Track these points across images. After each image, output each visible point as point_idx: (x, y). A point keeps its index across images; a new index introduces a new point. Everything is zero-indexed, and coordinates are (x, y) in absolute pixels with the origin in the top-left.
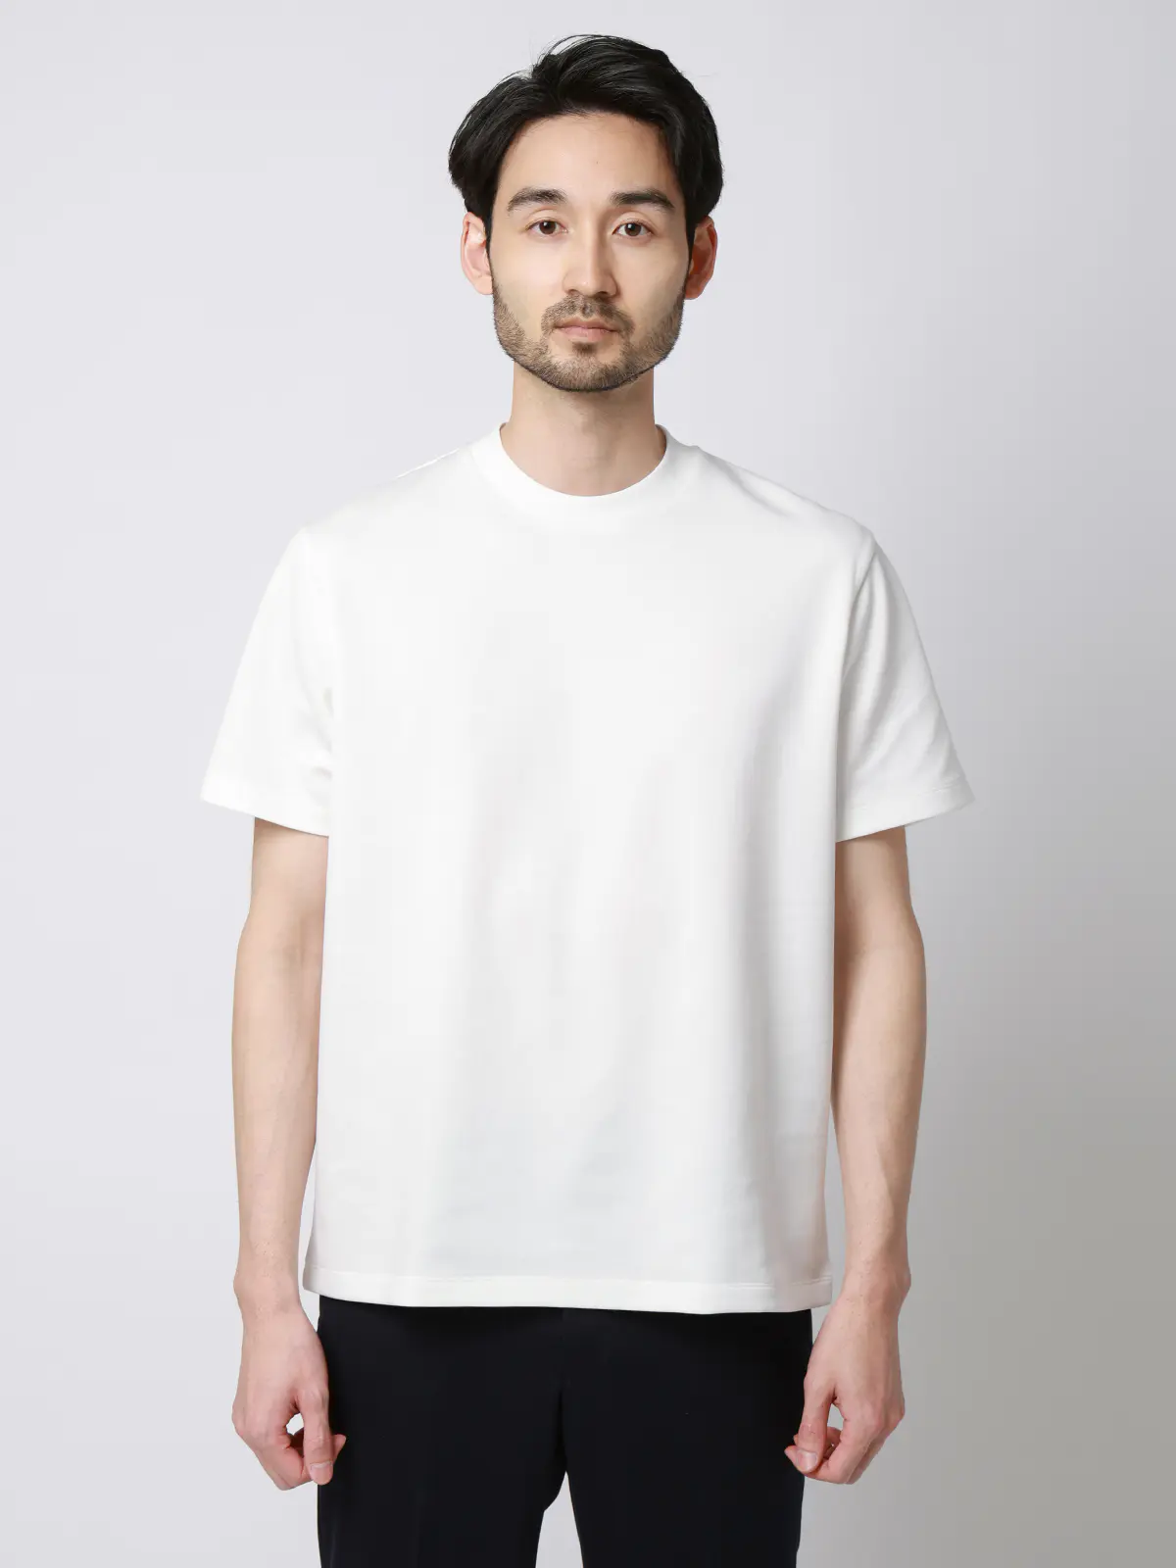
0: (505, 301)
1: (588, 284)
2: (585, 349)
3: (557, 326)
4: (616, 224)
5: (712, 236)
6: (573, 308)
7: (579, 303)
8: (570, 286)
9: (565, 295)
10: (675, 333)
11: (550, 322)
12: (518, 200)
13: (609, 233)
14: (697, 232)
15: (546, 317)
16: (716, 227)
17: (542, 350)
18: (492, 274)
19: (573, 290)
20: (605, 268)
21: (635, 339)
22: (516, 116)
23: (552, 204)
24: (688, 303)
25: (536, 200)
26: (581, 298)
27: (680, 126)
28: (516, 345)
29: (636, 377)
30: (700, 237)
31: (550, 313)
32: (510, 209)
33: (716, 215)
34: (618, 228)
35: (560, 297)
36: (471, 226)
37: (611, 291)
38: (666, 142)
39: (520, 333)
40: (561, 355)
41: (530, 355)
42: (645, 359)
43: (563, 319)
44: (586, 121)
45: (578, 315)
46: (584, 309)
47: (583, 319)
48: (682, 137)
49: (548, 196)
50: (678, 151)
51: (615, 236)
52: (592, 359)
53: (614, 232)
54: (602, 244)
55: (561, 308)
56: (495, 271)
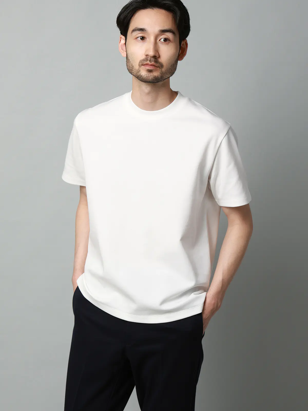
0: (129, 58)
1: (151, 53)
2: (150, 71)
3: (142, 65)
4: (160, 38)
5: (187, 44)
6: (147, 60)
7: (149, 59)
8: (146, 54)
9: (145, 57)
10: (175, 69)
11: (141, 64)
12: (134, 31)
13: (158, 40)
14: (182, 43)
15: (140, 62)
16: (188, 42)
17: (139, 71)
18: (126, 51)
19: (147, 55)
20: (156, 49)
21: (163, 70)
22: (135, 8)
23: (142, 32)
24: (179, 62)
25: (139, 31)
26: (149, 57)
27: (178, 14)
28: (131, 70)
29: (163, 80)
30: (183, 45)
31: (141, 61)
32: (132, 33)
33: (188, 39)
34: (160, 39)
35: (144, 57)
36: (122, 38)
37: (157, 56)
38: (174, 18)
39: (133, 67)
40: (144, 73)
41: (135, 73)
42: (166, 75)
43: (144, 63)
44: (153, 10)
45: (148, 62)
46: (150, 61)
47: (150, 63)
48: (179, 16)
49: (142, 30)
50: (178, 21)
51: (160, 41)
52: (152, 74)
53: (159, 40)
54: (156, 43)
55: (144, 60)
56: (127, 51)
